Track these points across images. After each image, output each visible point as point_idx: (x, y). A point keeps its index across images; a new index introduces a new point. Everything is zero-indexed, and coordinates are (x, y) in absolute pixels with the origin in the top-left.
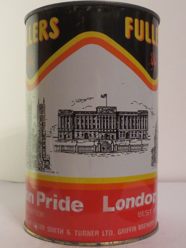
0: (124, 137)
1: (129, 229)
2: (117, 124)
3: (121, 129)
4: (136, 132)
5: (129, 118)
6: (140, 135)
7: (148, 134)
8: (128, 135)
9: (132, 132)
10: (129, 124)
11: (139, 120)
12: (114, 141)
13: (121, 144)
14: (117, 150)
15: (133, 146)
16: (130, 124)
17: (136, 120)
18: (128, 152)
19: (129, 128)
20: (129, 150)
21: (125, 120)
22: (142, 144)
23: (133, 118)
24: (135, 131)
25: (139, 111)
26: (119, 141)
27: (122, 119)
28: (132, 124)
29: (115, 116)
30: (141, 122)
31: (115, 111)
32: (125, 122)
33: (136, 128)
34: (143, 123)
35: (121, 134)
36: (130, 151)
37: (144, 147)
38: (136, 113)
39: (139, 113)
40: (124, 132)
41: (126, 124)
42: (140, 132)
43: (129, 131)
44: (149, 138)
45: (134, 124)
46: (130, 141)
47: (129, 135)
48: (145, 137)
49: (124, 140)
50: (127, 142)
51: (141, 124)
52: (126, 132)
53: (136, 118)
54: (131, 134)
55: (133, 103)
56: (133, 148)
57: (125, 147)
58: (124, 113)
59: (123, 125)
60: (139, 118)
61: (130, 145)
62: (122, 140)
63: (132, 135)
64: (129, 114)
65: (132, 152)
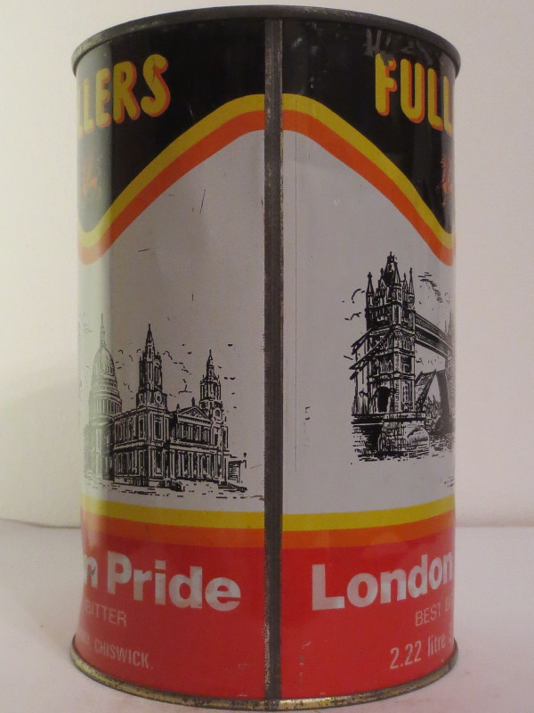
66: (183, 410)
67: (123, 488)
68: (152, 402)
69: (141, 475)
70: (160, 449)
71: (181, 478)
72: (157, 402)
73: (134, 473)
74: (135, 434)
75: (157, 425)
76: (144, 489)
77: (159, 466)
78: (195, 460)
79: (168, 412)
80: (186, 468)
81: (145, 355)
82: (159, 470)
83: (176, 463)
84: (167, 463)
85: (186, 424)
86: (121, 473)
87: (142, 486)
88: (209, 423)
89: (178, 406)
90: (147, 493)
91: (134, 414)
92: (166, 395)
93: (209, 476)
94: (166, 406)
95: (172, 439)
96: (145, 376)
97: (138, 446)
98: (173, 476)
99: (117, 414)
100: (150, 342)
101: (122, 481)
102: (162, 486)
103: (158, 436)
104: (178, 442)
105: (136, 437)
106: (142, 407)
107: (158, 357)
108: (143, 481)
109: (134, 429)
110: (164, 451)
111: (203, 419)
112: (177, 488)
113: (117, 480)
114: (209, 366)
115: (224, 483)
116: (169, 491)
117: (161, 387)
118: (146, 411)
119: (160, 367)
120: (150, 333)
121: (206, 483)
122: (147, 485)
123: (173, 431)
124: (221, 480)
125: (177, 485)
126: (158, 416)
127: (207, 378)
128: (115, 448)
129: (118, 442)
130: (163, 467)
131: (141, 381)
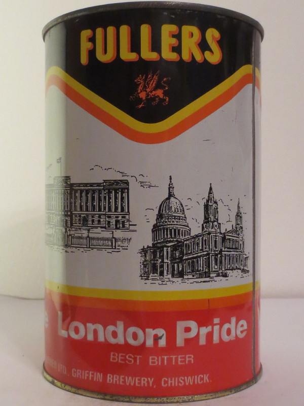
0: (80, 224)
1: (88, 373)
2: (71, 203)
3: (76, 211)
4: (100, 217)
5: (87, 193)
6: (109, 222)
7: (129, 221)
8: (85, 220)
9: (93, 217)
10: (86, 203)
11: (105, 198)
12: (68, 229)
13: (76, 235)
14: (71, 244)
15: (94, 239)
16: (89, 203)
17: (100, 197)
18: (85, 249)
19: (87, 210)
20: (87, 245)
21: (81, 196)
22: (113, 238)
23: (94, 193)
24: (98, 214)
25: (105, 181)
26: (73, 229)
27: (77, 195)
28: (92, 204)
29: (69, 191)
30: (111, 201)
31: (69, 183)
32: (80, 200)
33: (100, 210)
34: (116, 202)
35: (76, 219)
36: (90, 247)
37: (120, 243)
38: (99, 185)
39: (105, 184)
40: (80, 216)
41: (83, 204)
42: (109, 217)
43: (87, 215)
44: (132, 228)
45: (95, 204)
46: (89, 230)
47: (87, 221)
48: (121, 225)
49: (80, 229)
50: (84, 232)
51: (109, 203)
52: (82, 216)
53: (100, 194)
54: (90, 219)
55: (93, 169)
56: (95, 242)
57: (81, 240)
58: (79, 185)
59: (78, 204)
60: (105, 194)
61: (88, 237)
62: (77, 228)
63: (93, 221)
64: (86, 186)
65: (92, 249)
66: (228, 232)
67: (192, 281)
68: (212, 228)
69: (205, 271)
70: (217, 255)
71: (227, 270)
72: (216, 228)
73: (200, 271)
74: (201, 248)
75: (215, 241)
76: (207, 279)
77: (216, 265)
78: (233, 258)
79: (221, 233)
80: (229, 264)
81: (208, 201)
82: (216, 267)
83: (225, 262)
84: (221, 262)
85: (229, 239)
86: (189, 272)
87: (206, 277)
88: (238, 238)
89: (226, 230)
90: (209, 281)
91: (200, 236)
92: (220, 224)
93: (238, 267)
94: (220, 230)
95: (223, 248)
96: (208, 214)
97: (203, 255)
98: (223, 269)
99: (186, 237)
100: (211, 194)
101: (190, 276)
102: (218, 275)
103: (216, 247)
104: (226, 249)
105: (202, 250)
106: (206, 231)
107: (216, 203)
108: (207, 275)
109: (201, 245)
110: (219, 256)
111: (236, 236)
112: (225, 276)
113: (185, 277)
114: (239, 207)
115: (243, 269)
116: (221, 278)
117: (217, 219)
118: (209, 234)
119: (217, 208)
120: (211, 189)
121: (237, 270)
122: (209, 277)
123: (224, 244)
124: (242, 268)
125: (226, 274)
126: (216, 236)
127: (238, 214)
128: (184, 258)
129: (186, 254)
130: (218, 264)
131: (205, 217)
